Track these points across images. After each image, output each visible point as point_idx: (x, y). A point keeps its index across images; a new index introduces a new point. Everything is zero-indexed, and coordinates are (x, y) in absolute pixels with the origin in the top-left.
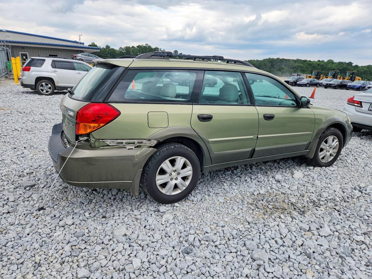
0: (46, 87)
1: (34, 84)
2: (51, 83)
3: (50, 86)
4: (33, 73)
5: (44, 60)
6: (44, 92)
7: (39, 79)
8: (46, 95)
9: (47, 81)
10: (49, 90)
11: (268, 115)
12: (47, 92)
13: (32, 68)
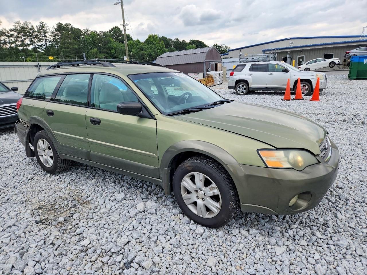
0: (242, 89)
1: (234, 86)
2: (246, 85)
3: (245, 87)
4: (235, 77)
5: (245, 65)
6: (240, 93)
7: (238, 82)
8: (241, 95)
9: (244, 83)
10: (244, 91)
11: (93, 119)
12: (242, 92)
13: (235, 73)
